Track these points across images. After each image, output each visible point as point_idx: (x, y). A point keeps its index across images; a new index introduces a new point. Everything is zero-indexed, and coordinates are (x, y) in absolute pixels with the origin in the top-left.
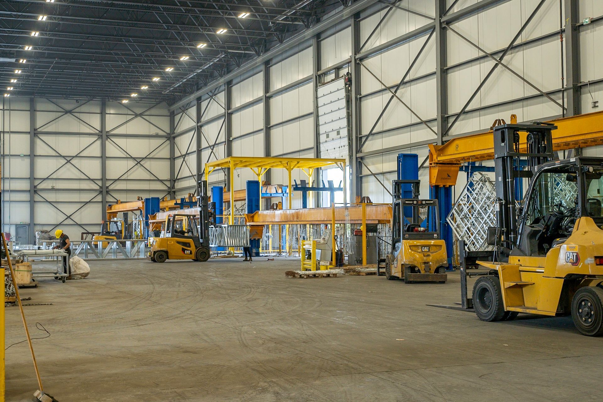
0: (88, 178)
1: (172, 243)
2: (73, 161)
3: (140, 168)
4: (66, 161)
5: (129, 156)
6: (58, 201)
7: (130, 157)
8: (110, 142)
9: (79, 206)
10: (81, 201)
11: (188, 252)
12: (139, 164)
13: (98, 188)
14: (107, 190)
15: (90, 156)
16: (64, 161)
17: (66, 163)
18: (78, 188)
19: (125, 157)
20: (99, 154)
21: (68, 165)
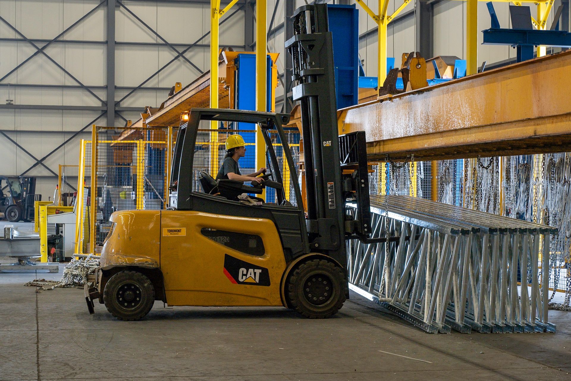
0: (78, 85)
1: (183, 233)
2: (51, 51)
3: (183, 66)
4: (36, 50)
5: (161, 42)
6: (18, 129)
7: (163, 42)
8: (124, 14)
9: (60, 140)
10: (65, 130)
11: (253, 275)
12: (181, 58)
13: (98, 104)
14: (117, 109)
15: (84, 40)
16: (31, 50)
17: (35, 54)
18: (60, 104)
19: (155, 42)
20: (101, 37)
21: (40, 58)
